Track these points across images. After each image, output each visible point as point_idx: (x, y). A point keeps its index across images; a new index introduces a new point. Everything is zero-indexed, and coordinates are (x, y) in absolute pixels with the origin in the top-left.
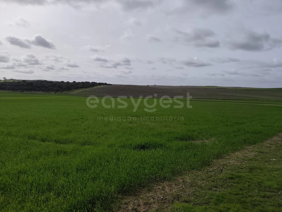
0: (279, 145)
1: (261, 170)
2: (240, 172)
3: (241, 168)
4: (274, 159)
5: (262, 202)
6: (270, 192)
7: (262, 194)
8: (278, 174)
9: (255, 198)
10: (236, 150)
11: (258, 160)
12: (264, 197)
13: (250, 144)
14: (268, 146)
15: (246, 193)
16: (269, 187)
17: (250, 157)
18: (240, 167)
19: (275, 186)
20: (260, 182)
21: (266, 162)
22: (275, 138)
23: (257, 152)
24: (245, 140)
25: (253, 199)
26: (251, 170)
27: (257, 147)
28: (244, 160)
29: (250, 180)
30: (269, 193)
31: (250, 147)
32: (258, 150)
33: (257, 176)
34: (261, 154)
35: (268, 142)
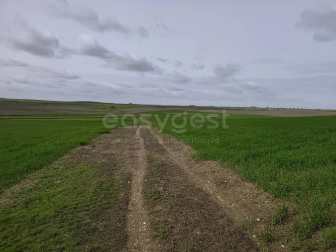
0: (67, 163)
1: (40, 200)
2: (11, 212)
3: (14, 207)
4: (59, 181)
5: (30, 242)
6: (45, 224)
7: (33, 232)
8: (59, 198)
9: (23, 241)
10: (14, 183)
11: (39, 188)
12: (35, 234)
13: (35, 169)
14: (56, 167)
15: (12, 239)
16: (44, 218)
17: (29, 188)
18: (13, 205)
19: (51, 215)
20: (35, 217)
21: (48, 188)
22: (66, 156)
23: (41, 178)
24: (28, 167)
25: (20, 244)
26: (27, 203)
27: (43, 172)
28: (21, 193)
29: (22, 219)
30: (42, 226)
31: (34, 174)
32: (43, 175)
33: (33, 210)
34: (45, 179)
35: (57, 162)
